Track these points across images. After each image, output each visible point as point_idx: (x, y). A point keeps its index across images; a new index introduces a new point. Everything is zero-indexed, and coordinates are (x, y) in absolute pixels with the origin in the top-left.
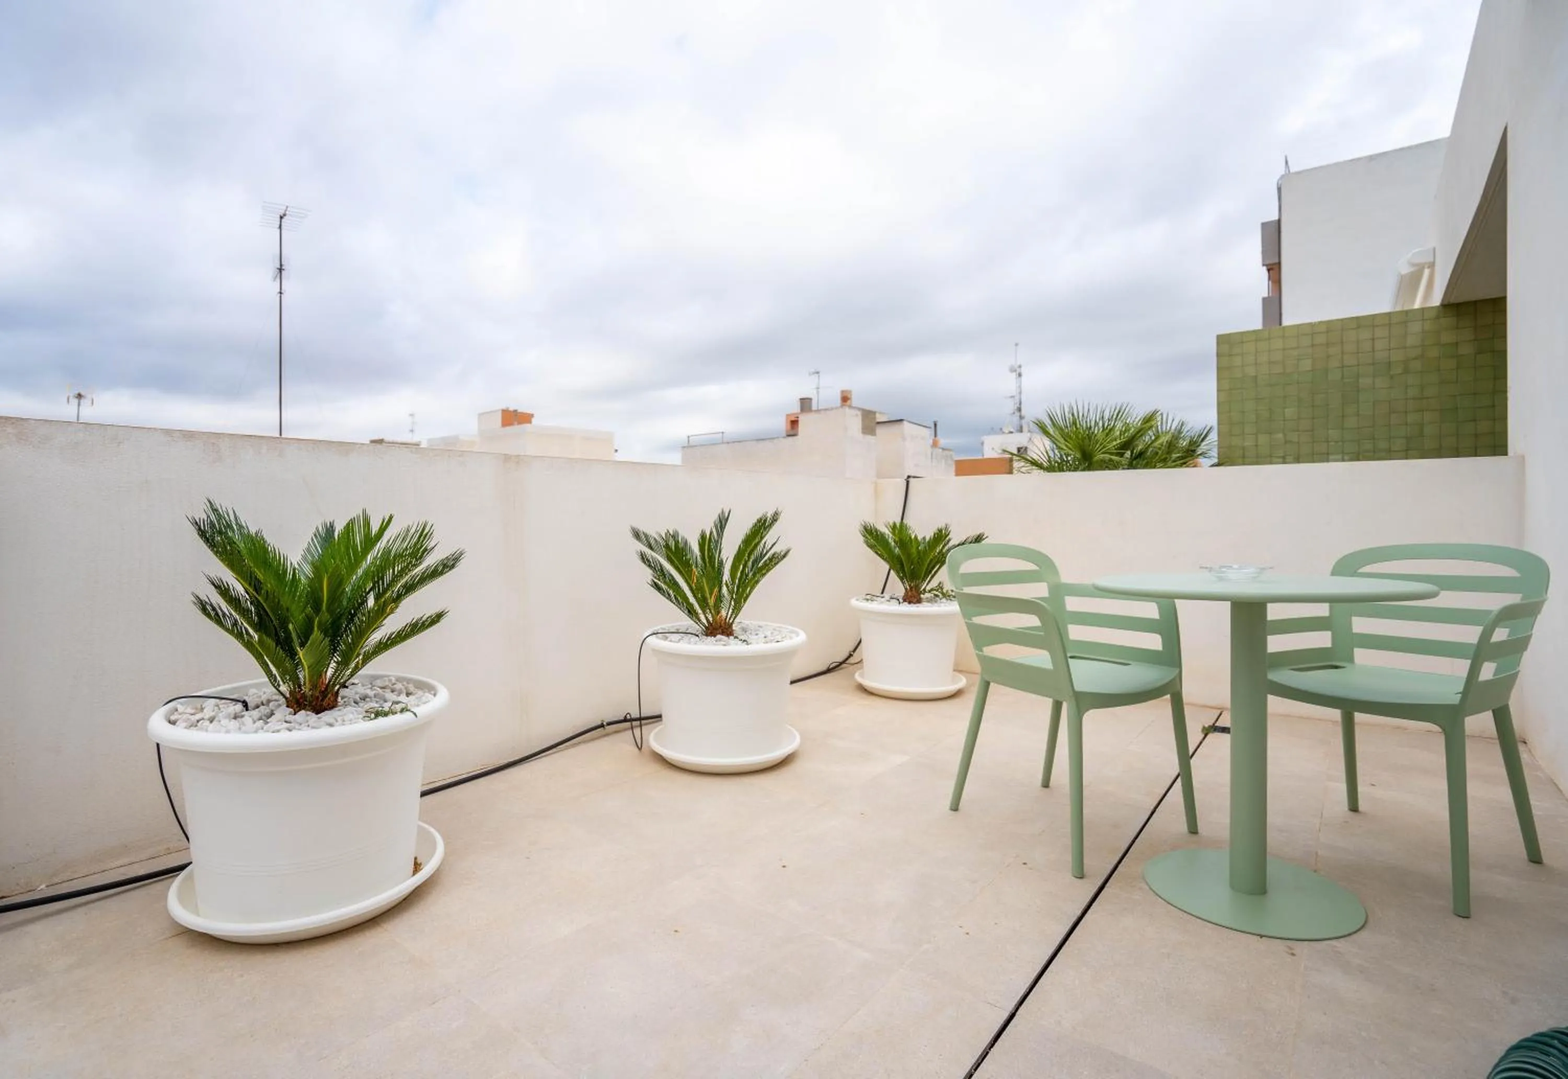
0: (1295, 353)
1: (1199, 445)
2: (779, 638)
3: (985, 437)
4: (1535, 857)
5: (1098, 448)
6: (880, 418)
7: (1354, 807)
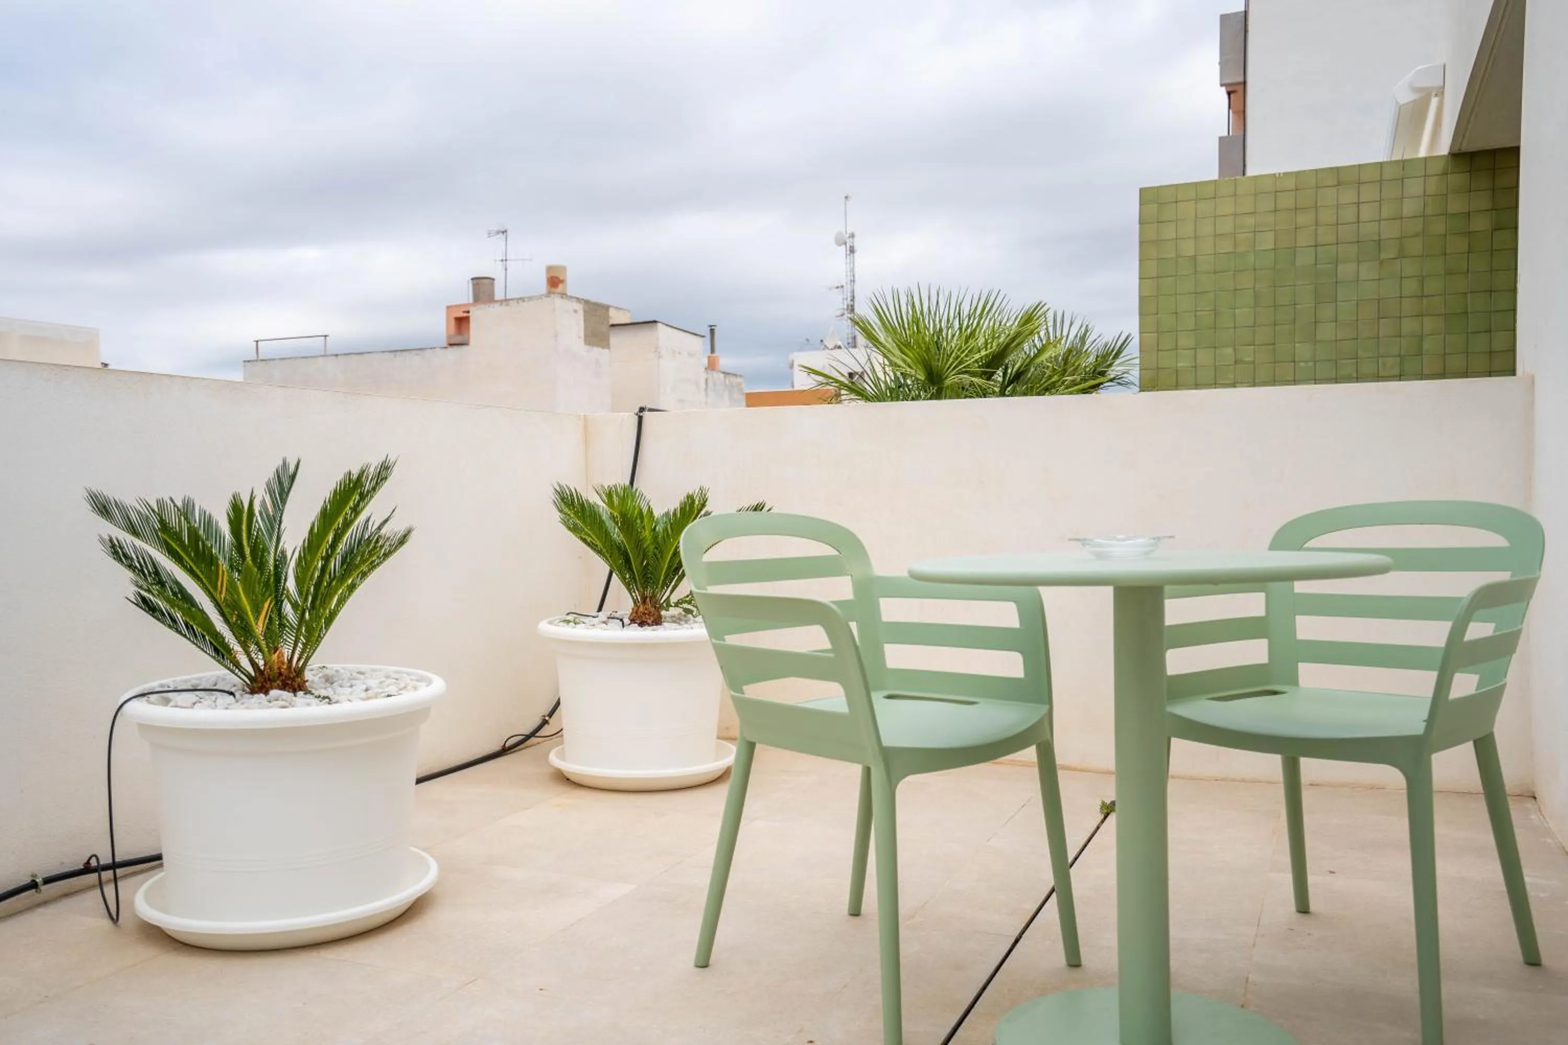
0: (1250, 221)
1: (1110, 365)
2: (392, 689)
3: (796, 354)
4: (1532, 959)
5: (951, 365)
6: (617, 317)
7: (1303, 908)
